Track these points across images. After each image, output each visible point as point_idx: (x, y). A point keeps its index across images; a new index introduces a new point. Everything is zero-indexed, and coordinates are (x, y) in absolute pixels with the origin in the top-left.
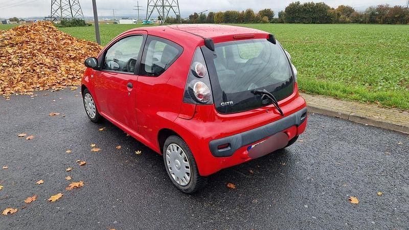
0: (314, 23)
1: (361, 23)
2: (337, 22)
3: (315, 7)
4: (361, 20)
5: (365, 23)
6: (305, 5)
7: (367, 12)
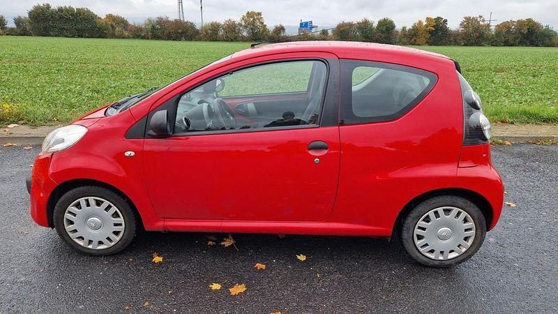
0: (81, 36)
1: (143, 38)
2: (113, 36)
3: (76, 14)
4: (143, 35)
5: (148, 39)
6: (60, 10)
7: (146, 25)
